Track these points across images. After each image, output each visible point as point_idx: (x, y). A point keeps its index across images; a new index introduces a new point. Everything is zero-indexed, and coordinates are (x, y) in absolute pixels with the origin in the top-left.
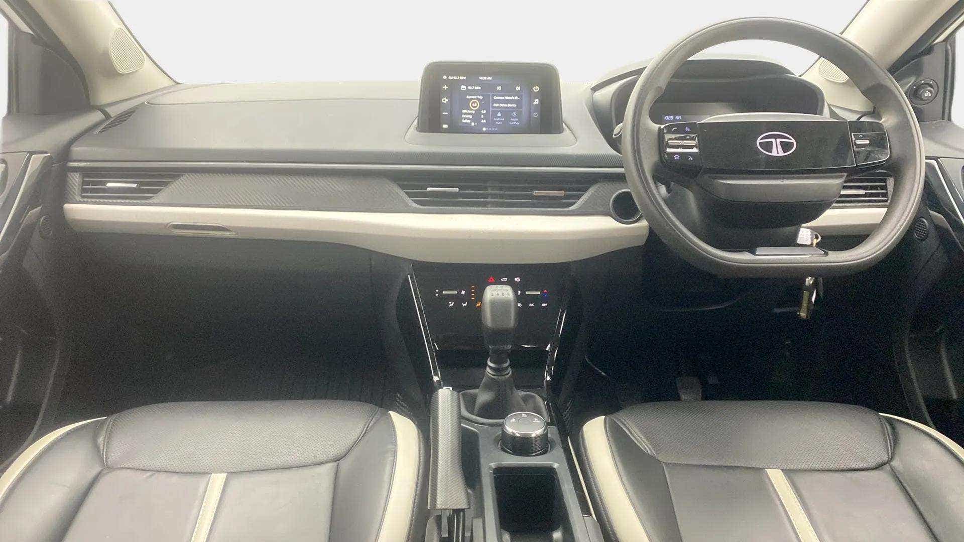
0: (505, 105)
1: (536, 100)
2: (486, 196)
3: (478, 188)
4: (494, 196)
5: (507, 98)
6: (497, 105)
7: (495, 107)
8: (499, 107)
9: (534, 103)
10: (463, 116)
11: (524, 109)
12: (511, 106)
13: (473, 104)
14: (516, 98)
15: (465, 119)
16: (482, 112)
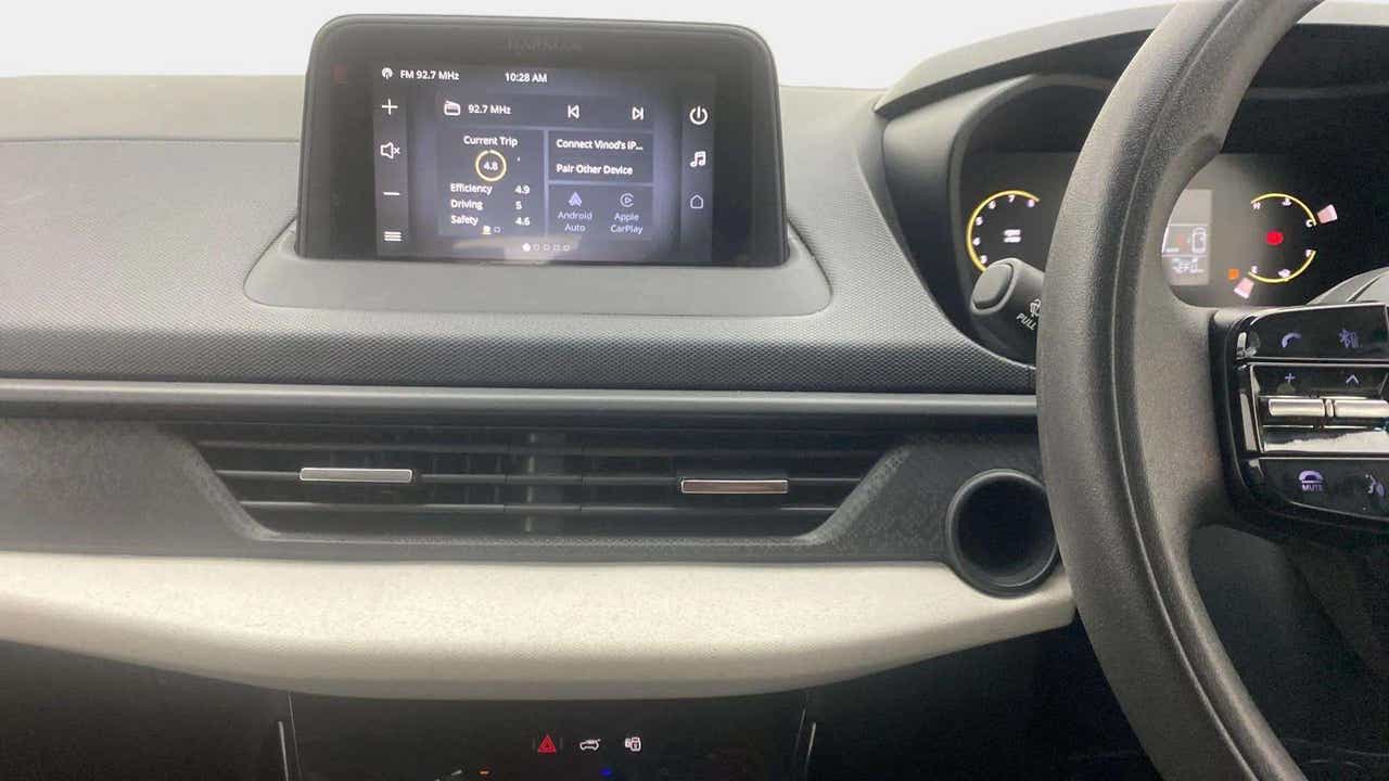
0: (595, 170)
1: (697, 155)
2: (512, 494)
3: (484, 464)
4: (545, 492)
5: (600, 145)
6: (567, 169)
7: (562, 175)
8: (574, 175)
9: (693, 164)
10: (455, 204)
11: (660, 186)
12: (613, 170)
13: (487, 166)
14: (632, 145)
15: (460, 212)
16: (519, 190)
